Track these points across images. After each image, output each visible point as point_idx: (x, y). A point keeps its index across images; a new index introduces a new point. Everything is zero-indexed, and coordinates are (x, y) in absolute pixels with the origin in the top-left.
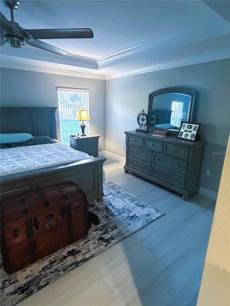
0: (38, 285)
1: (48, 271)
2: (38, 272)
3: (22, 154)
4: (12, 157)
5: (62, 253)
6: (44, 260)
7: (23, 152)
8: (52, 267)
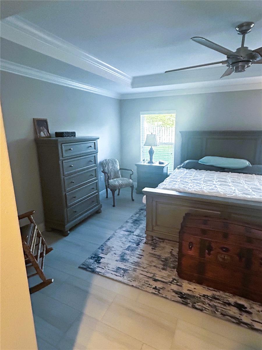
0: (194, 304)
1: (207, 301)
2: (199, 294)
3: (229, 180)
4: (218, 181)
5: (229, 298)
6: (209, 289)
7: (231, 179)
8: (212, 301)
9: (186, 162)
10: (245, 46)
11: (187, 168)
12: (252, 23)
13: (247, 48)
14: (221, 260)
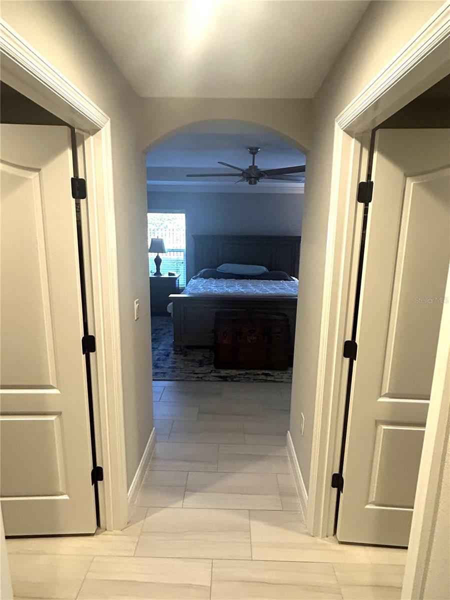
0: (232, 379)
1: (241, 376)
2: (235, 374)
4: (240, 286)
5: (258, 372)
8: (246, 375)
9: (202, 271)
10: (255, 165)
11: (205, 278)
12: (259, 148)
13: (256, 166)
14: (250, 342)
